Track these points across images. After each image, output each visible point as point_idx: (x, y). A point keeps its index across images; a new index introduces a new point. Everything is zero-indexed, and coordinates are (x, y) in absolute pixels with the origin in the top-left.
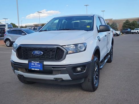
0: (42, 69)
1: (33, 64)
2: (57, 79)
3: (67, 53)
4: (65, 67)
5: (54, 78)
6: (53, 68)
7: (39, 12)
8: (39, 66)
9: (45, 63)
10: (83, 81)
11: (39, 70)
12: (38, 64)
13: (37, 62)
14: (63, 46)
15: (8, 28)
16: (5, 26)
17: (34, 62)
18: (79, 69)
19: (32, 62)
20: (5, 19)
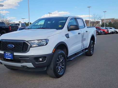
0: (12, 58)
1: (7, 54)
2: (24, 66)
3: (31, 47)
4: (28, 58)
5: (21, 66)
6: (20, 58)
7: (50, 13)
8: (10, 56)
9: (15, 54)
10: (46, 69)
11: (10, 59)
12: (10, 54)
13: (9, 53)
14: (28, 41)
15: (22, 26)
16: (19, 24)
17: (8, 53)
18: (41, 59)
19: (6, 53)
20: (23, 19)
